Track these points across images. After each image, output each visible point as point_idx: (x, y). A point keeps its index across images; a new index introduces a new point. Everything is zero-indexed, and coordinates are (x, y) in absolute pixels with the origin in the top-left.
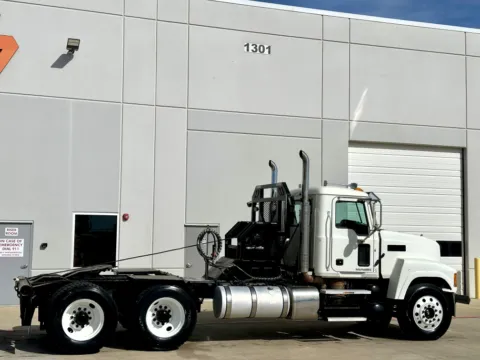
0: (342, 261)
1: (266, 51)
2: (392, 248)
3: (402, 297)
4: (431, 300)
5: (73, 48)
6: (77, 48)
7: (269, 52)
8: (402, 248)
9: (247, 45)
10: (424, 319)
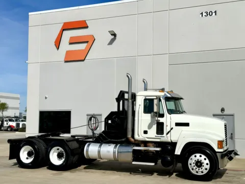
0: (147, 131)
1: (214, 14)
2: (178, 124)
3: (179, 153)
4: (201, 156)
7: (216, 14)
8: (187, 125)
9: (202, 14)
10: (194, 168)
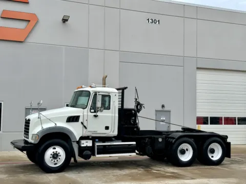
5: (65, 20)
6: (67, 20)
7: (159, 23)
